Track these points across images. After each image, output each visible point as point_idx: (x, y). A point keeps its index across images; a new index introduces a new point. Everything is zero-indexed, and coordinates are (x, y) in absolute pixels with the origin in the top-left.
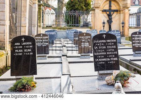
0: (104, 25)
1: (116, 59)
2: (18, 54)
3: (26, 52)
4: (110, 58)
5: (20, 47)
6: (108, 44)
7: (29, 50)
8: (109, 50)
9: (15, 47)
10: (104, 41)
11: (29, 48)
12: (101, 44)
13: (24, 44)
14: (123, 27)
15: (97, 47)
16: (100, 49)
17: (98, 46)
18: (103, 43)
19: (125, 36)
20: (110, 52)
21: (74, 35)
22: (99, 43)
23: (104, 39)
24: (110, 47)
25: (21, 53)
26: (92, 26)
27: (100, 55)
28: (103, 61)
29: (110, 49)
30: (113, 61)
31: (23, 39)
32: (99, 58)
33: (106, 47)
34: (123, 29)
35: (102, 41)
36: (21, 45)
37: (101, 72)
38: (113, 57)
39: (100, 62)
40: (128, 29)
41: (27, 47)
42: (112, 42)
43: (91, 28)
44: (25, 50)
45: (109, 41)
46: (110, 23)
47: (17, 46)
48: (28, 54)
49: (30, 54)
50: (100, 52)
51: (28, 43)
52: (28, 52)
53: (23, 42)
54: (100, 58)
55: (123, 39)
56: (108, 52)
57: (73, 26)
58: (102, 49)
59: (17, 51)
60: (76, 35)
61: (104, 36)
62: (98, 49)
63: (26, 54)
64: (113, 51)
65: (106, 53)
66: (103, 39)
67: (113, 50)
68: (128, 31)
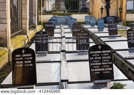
0: (102, 10)
1: (111, 69)
2: (19, 65)
3: (26, 64)
4: (105, 68)
5: (20, 59)
6: (103, 55)
7: (29, 62)
8: (104, 61)
9: (16, 59)
10: (100, 52)
11: (29, 60)
12: (97, 55)
13: (25, 55)
14: (120, 12)
15: (92, 58)
16: (96, 60)
17: (94, 57)
18: (98, 54)
19: (122, 22)
20: (105, 62)
21: (73, 27)
22: (95, 54)
23: (100, 50)
24: (105, 58)
25: (21, 64)
26: (91, 11)
27: (95, 66)
28: (98, 71)
29: (105, 59)
30: (108, 71)
31: (23, 51)
32: (94, 69)
33: (102, 58)
34: (120, 15)
35: (98, 52)
36: (21, 57)
37: (97, 82)
38: (108, 68)
39: (96, 72)
40: (126, 14)
41: (27, 58)
42: (107, 53)
43: (89, 14)
44: (26, 62)
45: (104, 52)
46: (108, 9)
47: (18, 57)
48: (28, 65)
49: (30, 65)
50: (96, 62)
51: (28, 55)
52: (28, 64)
53: (23, 54)
54: (96, 68)
55: (121, 24)
56: (103, 62)
57: (72, 12)
58: (98, 60)
59: (17, 62)
60: (75, 27)
61: (100, 47)
62: (94, 60)
63: (26, 65)
64: (108, 62)
65: (102, 64)
66: (98, 50)
67: (108, 60)
68: (126, 16)
